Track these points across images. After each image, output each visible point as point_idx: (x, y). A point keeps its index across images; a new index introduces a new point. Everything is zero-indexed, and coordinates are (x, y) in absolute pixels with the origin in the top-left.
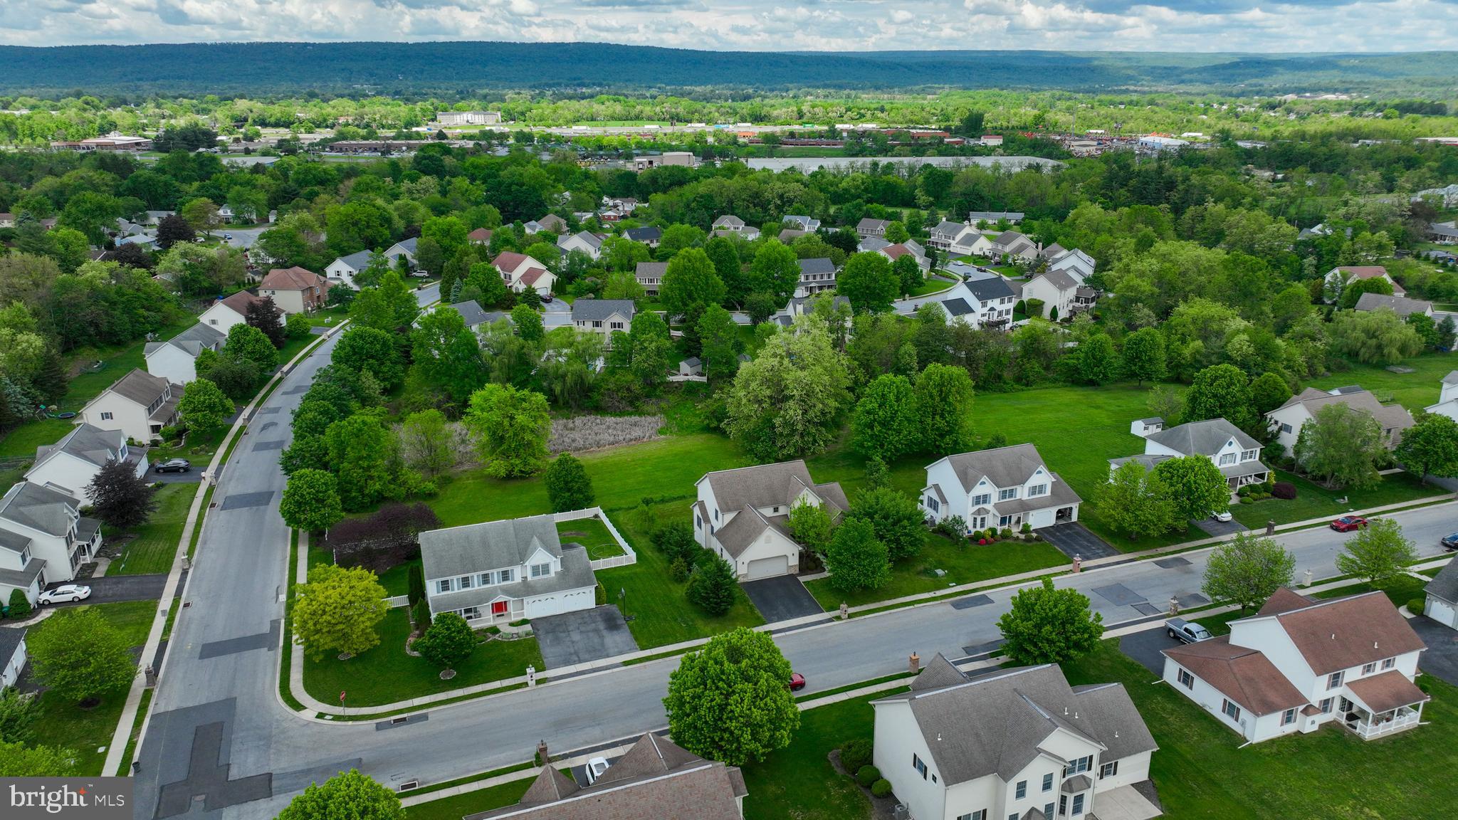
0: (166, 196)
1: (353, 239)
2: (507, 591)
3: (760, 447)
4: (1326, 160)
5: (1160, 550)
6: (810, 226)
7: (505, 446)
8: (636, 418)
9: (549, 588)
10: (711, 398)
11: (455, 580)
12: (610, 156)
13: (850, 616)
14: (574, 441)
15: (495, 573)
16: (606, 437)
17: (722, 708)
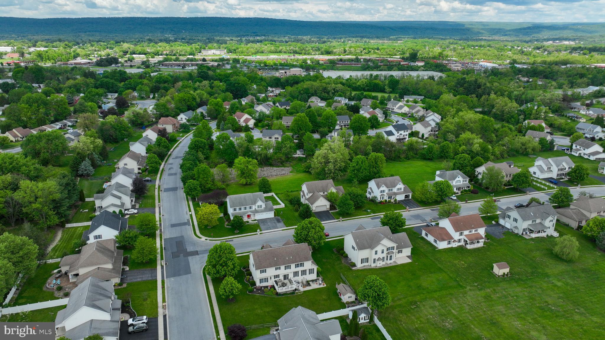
0: (112, 88)
1: (183, 105)
2: (251, 212)
3: (321, 177)
4: (550, 74)
5: (433, 207)
6: (344, 101)
7: (245, 175)
8: (283, 168)
9: (262, 211)
10: (306, 162)
11: (237, 208)
12: (269, 69)
13: (342, 221)
14: (264, 174)
15: (248, 207)
16: (274, 173)
17: (307, 235)
